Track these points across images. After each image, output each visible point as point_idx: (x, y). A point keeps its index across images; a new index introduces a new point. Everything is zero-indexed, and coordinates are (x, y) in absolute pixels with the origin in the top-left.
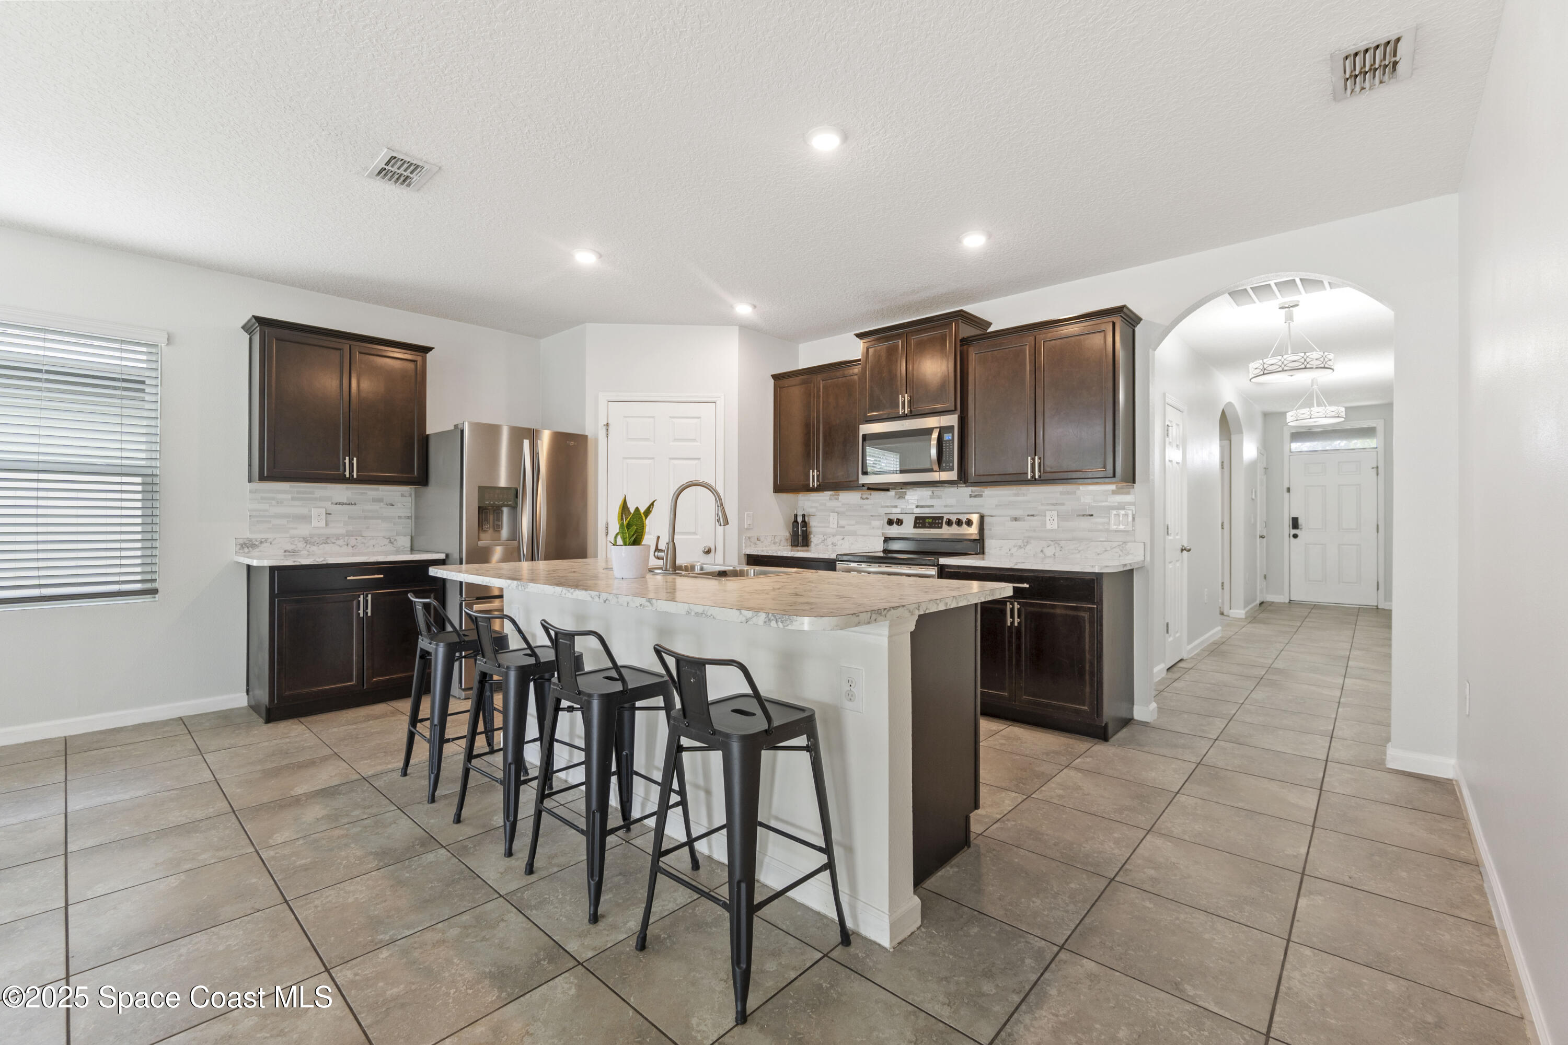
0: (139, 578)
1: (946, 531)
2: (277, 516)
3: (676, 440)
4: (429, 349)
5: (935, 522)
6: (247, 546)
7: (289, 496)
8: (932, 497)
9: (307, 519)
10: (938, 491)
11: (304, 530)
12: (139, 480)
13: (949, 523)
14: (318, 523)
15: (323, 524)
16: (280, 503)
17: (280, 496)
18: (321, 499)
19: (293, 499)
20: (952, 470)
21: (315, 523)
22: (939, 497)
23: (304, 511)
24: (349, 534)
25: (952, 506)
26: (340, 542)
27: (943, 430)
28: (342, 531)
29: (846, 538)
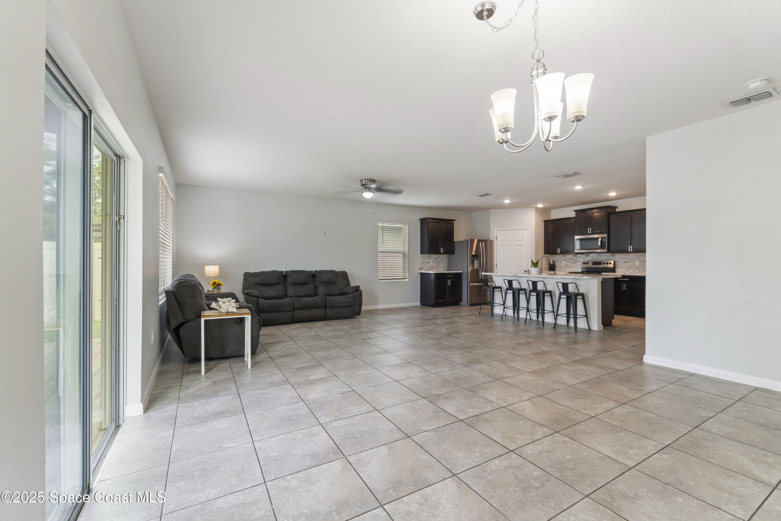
0: (402, 275)
1: (602, 266)
2: (425, 262)
3: (516, 241)
4: (454, 220)
5: (600, 263)
6: (421, 269)
7: (426, 257)
8: (598, 256)
9: (429, 263)
10: (600, 254)
11: (429, 265)
12: (402, 254)
13: (604, 263)
14: (431, 263)
15: (432, 264)
16: (425, 259)
17: (425, 257)
18: (432, 258)
19: (428, 258)
20: (605, 249)
21: (431, 264)
22: (600, 256)
23: (428, 261)
24: (436, 266)
25: (604, 259)
26: (435, 268)
27: (602, 238)
28: (435, 266)
29: (568, 268)
